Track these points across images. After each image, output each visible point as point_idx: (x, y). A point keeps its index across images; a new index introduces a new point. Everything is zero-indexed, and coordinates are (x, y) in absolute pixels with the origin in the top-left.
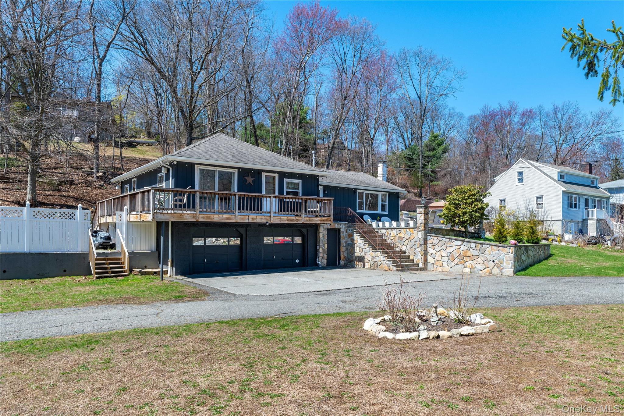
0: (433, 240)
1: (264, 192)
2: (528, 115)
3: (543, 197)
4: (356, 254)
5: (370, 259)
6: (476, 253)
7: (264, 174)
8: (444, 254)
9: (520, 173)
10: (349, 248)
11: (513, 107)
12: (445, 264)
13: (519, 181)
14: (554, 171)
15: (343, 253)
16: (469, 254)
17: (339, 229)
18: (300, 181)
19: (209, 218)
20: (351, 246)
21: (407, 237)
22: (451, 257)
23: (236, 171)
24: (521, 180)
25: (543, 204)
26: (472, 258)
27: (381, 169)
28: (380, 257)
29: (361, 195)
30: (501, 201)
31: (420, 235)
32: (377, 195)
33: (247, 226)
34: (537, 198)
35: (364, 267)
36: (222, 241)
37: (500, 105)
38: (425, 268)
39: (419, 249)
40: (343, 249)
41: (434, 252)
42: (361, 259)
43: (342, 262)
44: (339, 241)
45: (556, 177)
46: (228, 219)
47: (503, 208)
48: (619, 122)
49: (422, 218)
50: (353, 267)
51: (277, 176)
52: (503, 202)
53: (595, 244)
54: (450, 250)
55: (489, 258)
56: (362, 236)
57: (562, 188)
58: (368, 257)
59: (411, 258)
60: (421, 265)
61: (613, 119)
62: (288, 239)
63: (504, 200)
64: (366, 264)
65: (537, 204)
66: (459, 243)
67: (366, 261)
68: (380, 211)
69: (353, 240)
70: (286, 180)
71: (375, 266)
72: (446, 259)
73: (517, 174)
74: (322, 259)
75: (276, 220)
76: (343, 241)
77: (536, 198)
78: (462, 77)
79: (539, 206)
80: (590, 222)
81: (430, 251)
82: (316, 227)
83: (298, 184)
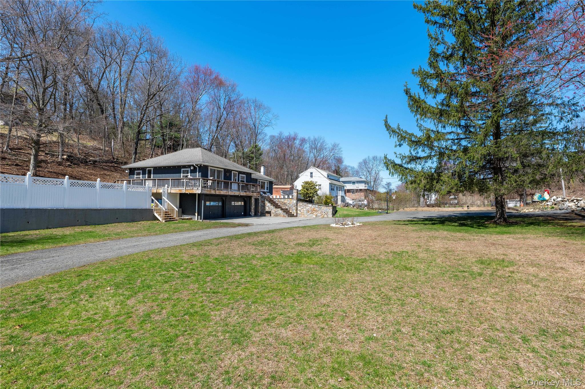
0: (300, 204)
1: (232, 180)
2: (303, 141)
3: (321, 185)
4: (266, 210)
5: (274, 212)
6: (318, 209)
7: (233, 172)
8: (305, 210)
9: (311, 173)
10: (262, 207)
11: (296, 135)
12: (305, 214)
13: (311, 176)
14: (325, 174)
15: (260, 210)
16: (315, 210)
17: (258, 199)
18: (245, 176)
19: (220, 192)
20: (264, 206)
21: (288, 202)
22: (308, 211)
23: (223, 170)
25: (321, 188)
26: (316, 211)
27: (262, 169)
28: (279, 211)
29: (259, 181)
31: (295, 202)
32: (265, 182)
33: (226, 196)
35: (271, 216)
36: (212, 203)
37: (290, 133)
38: (297, 216)
39: (294, 208)
40: (260, 208)
41: (300, 209)
42: (269, 213)
43: (259, 214)
44: (258, 205)
45: (326, 176)
46: (226, 193)
48: (342, 149)
49: (296, 194)
50: (265, 216)
51: (237, 172)
53: (347, 206)
54: (307, 208)
55: (323, 211)
56: (269, 202)
57: (329, 182)
58: (273, 211)
59: (290, 211)
60: (295, 215)
61: (339, 147)
62: (240, 203)
64: (272, 215)
66: (311, 205)
67: (272, 213)
68: (266, 190)
69: (264, 204)
70: (240, 175)
71: (277, 215)
72: (306, 212)
74: (253, 213)
75: (237, 193)
76: (260, 204)
78: (277, 118)
80: (339, 197)
81: (299, 208)
82: (250, 197)
83: (244, 177)
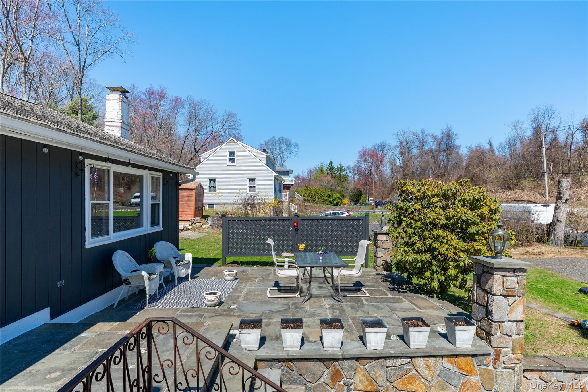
3: (256, 180)
9: (232, 153)
13: (229, 161)
14: (262, 155)
24: (232, 160)
25: (254, 187)
30: (210, 180)
34: (250, 180)
45: (265, 161)
47: (212, 188)
52: (212, 182)
63: (214, 181)
65: (250, 187)
73: (228, 153)
77: (248, 180)
79: (251, 188)
